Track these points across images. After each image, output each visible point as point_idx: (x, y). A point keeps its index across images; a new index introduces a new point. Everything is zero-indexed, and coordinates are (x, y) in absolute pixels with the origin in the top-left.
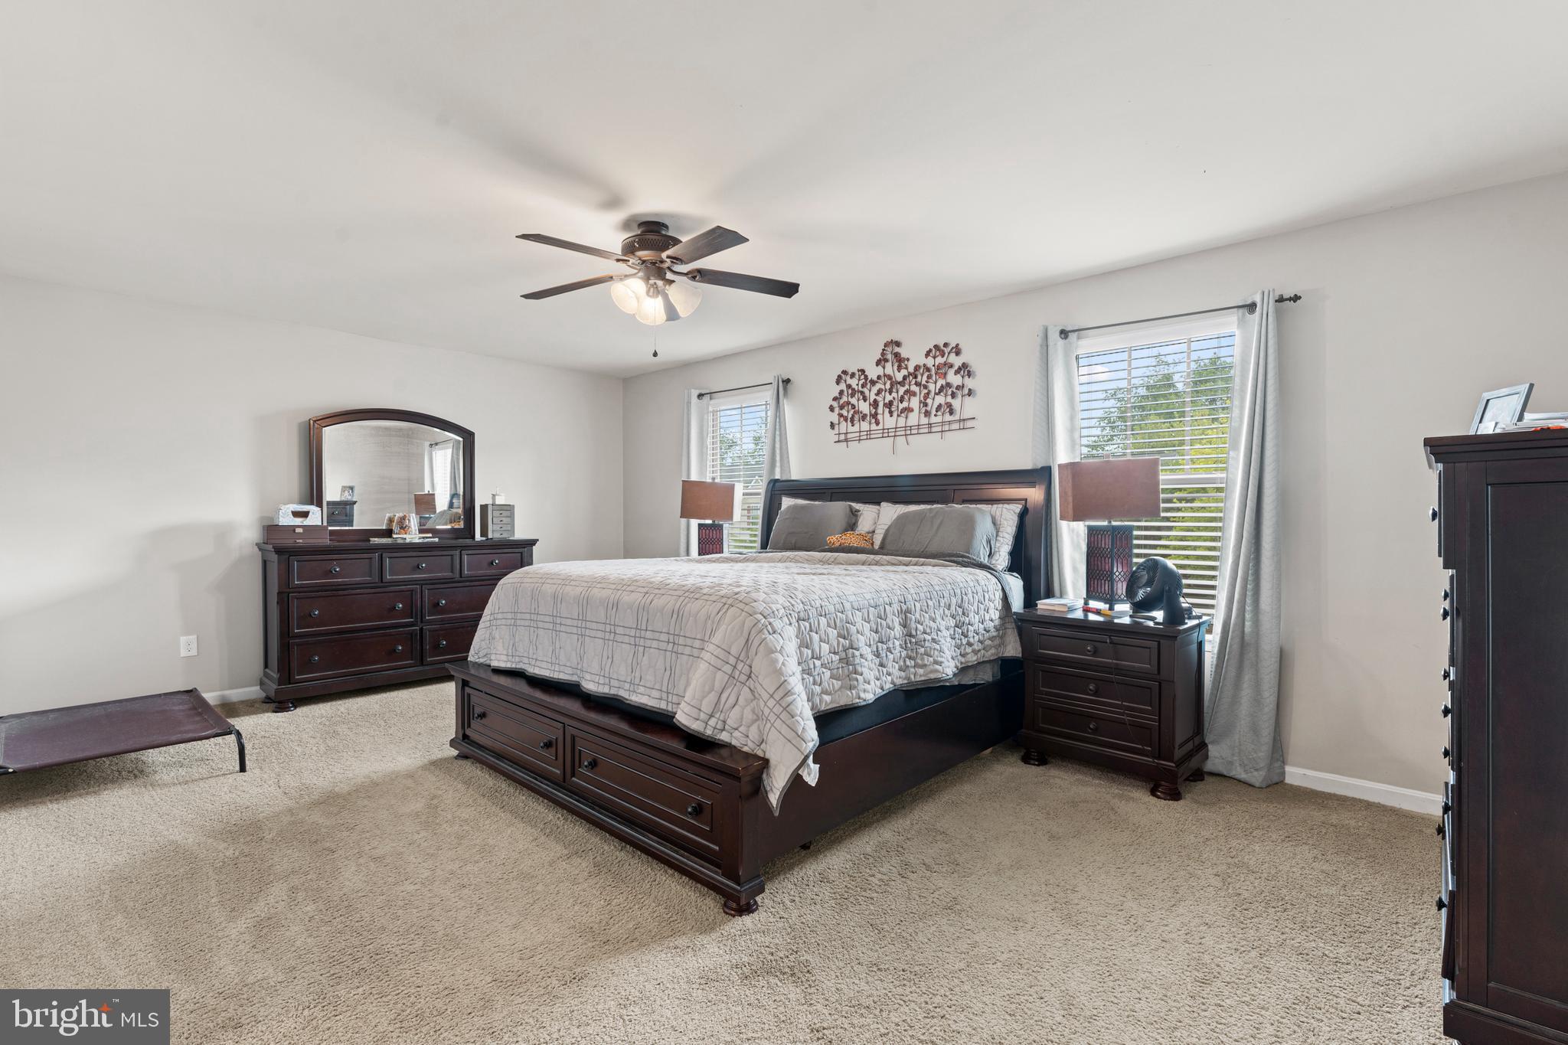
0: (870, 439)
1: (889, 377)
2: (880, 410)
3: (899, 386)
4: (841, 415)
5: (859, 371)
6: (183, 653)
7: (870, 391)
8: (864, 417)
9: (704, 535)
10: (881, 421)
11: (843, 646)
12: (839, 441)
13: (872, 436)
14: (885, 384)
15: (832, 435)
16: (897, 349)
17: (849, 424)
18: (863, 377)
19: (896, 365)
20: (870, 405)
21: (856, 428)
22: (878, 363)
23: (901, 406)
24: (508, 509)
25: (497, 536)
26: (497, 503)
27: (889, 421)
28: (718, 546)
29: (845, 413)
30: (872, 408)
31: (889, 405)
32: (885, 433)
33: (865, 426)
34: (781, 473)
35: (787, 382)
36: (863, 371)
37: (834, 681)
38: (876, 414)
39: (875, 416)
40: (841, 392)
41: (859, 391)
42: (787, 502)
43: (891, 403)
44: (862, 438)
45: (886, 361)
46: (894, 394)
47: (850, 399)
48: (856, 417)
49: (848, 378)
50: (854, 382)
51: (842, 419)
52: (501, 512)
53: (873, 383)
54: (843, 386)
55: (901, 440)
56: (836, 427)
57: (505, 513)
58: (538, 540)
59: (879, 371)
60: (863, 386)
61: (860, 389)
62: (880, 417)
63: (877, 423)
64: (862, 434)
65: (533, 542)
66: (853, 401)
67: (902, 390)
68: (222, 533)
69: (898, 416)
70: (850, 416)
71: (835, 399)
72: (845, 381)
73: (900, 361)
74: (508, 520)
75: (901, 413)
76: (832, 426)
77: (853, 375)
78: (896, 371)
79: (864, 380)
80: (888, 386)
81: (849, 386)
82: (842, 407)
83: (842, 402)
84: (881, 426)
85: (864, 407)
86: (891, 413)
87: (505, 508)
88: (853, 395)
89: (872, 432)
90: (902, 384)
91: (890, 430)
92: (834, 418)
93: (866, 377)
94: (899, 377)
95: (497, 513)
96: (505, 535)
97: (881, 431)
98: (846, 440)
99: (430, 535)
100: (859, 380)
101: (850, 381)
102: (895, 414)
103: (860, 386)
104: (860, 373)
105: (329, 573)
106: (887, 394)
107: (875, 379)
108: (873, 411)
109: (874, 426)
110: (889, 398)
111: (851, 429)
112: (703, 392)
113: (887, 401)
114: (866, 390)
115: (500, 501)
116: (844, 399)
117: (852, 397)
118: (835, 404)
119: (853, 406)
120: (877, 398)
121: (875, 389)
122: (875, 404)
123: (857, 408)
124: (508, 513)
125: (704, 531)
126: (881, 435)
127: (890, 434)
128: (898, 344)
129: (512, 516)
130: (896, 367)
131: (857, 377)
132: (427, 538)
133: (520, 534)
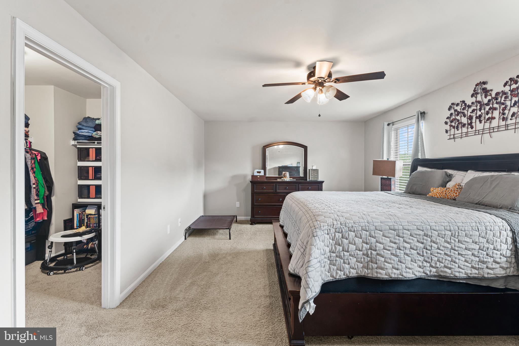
0: (467, 136)
1: (479, 102)
2: (474, 120)
3: (485, 106)
4: (451, 126)
5: (461, 102)
6: (237, 206)
7: (468, 112)
8: (464, 125)
9: (383, 182)
10: (474, 126)
11: (365, 248)
12: (450, 139)
13: (469, 135)
14: (477, 106)
15: (447, 136)
16: (484, 86)
17: (456, 130)
18: (463, 104)
19: (484, 94)
20: (467, 118)
21: (460, 131)
22: (472, 96)
23: (487, 117)
24: (316, 171)
25: (313, 179)
26: (313, 169)
27: (479, 126)
28: (389, 187)
29: (453, 124)
30: (468, 120)
31: (479, 117)
32: (477, 132)
33: (465, 130)
34: (421, 155)
35: (424, 113)
36: (463, 102)
37: (359, 264)
38: (471, 123)
39: (470, 124)
40: (451, 114)
41: (461, 112)
42: (420, 169)
43: (480, 116)
44: (463, 136)
45: (477, 93)
46: (483, 111)
47: (456, 117)
48: (460, 126)
49: (455, 106)
50: (458, 108)
51: (452, 128)
52: (314, 172)
53: (469, 107)
54: (452, 111)
55: (487, 136)
56: (449, 132)
57: (315, 172)
58: (324, 181)
59: (474, 99)
60: (463, 109)
61: (462, 111)
62: (474, 124)
63: (472, 127)
64: (463, 134)
65: (323, 182)
66: (458, 118)
67: (487, 108)
68: (245, 177)
69: (485, 122)
70: (456, 126)
71: (448, 118)
72: (454, 108)
73: (486, 92)
74: (316, 174)
75: (487, 120)
76: (447, 131)
77: (458, 105)
78: (484, 98)
79: (464, 106)
80: (478, 107)
81: (456, 111)
82: (452, 122)
83: (451, 119)
84: (474, 129)
85: (464, 120)
86: (480, 122)
87: (316, 170)
88: (458, 115)
89: (469, 133)
90: (487, 104)
91: (480, 131)
92: (448, 127)
93: (465, 104)
94: (486, 101)
95: (313, 172)
96: (315, 179)
97: (474, 132)
98: (454, 138)
99: (292, 179)
100: (461, 107)
101: (456, 108)
102: (483, 122)
103: (462, 109)
104: (462, 103)
105: (263, 189)
106: (478, 111)
107: (470, 104)
108: (469, 121)
109: (470, 130)
110: (479, 113)
111: (457, 132)
112: (390, 123)
113: (478, 115)
114: (465, 112)
115: (314, 168)
116: (454, 117)
117: (457, 116)
118: (448, 120)
119: (458, 120)
120: (472, 114)
121: (470, 110)
122: (471, 118)
123: (460, 121)
124: (316, 172)
125: (383, 181)
126: (474, 134)
127: (480, 133)
128: (484, 83)
129: (318, 173)
130: (484, 96)
131: (460, 105)
132: (291, 179)
133: (320, 179)
